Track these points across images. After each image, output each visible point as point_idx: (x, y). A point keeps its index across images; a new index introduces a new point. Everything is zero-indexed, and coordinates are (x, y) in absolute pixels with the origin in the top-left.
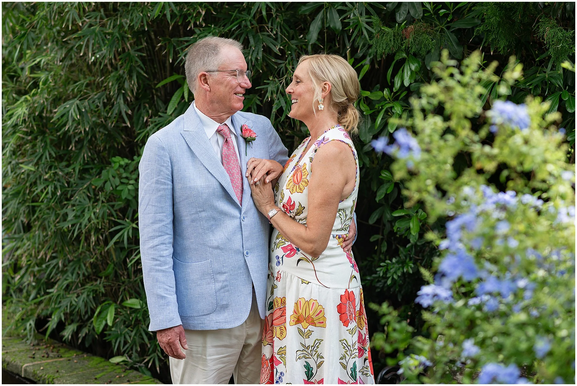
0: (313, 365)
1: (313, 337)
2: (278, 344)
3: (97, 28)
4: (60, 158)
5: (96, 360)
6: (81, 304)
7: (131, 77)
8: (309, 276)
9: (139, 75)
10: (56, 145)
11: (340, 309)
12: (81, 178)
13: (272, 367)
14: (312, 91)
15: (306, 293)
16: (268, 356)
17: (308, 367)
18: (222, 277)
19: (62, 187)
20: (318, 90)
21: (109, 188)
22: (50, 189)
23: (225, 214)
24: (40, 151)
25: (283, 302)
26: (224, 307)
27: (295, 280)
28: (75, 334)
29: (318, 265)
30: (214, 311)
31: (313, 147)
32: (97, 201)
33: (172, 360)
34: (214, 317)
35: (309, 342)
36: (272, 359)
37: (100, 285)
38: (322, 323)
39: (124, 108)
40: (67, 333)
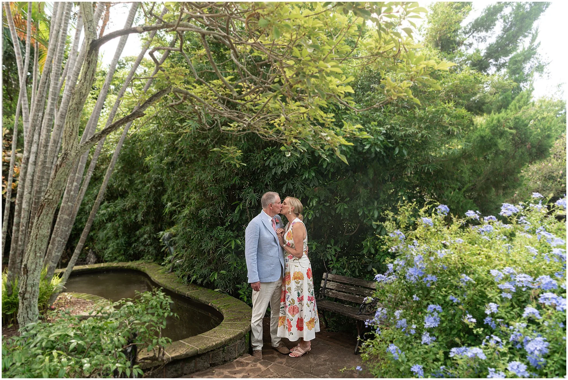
0: (300, 292)
1: (300, 283)
2: (287, 287)
3: (214, 187)
4: (199, 227)
5: (210, 291)
6: (206, 273)
7: (222, 202)
8: (298, 264)
9: (225, 202)
10: (198, 222)
11: (307, 274)
12: (206, 233)
13: (285, 294)
14: (289, 208)
15: (297, 270)
16: (284, 290)
17: (298, 293)
18: (273, 266)
19: (200, 236)
20: (290, 208)
21: (216, 236)
22: (197, 236)
23: (274, 246)
24: (192, 224)
25: (289, 273)
26: (272, 275)
27: (293, 266)
28: (202, 282)
29: (300, 260)
30: (269, 276)
31: (291, 225)
32: (212, 240)
33: (254, 292)
34: (269, 278)
35: (299, 285)
36: (285, 291)
37: (212, 266)
38: (303, 279)
39: (220, 211)
40: (199, 281)
